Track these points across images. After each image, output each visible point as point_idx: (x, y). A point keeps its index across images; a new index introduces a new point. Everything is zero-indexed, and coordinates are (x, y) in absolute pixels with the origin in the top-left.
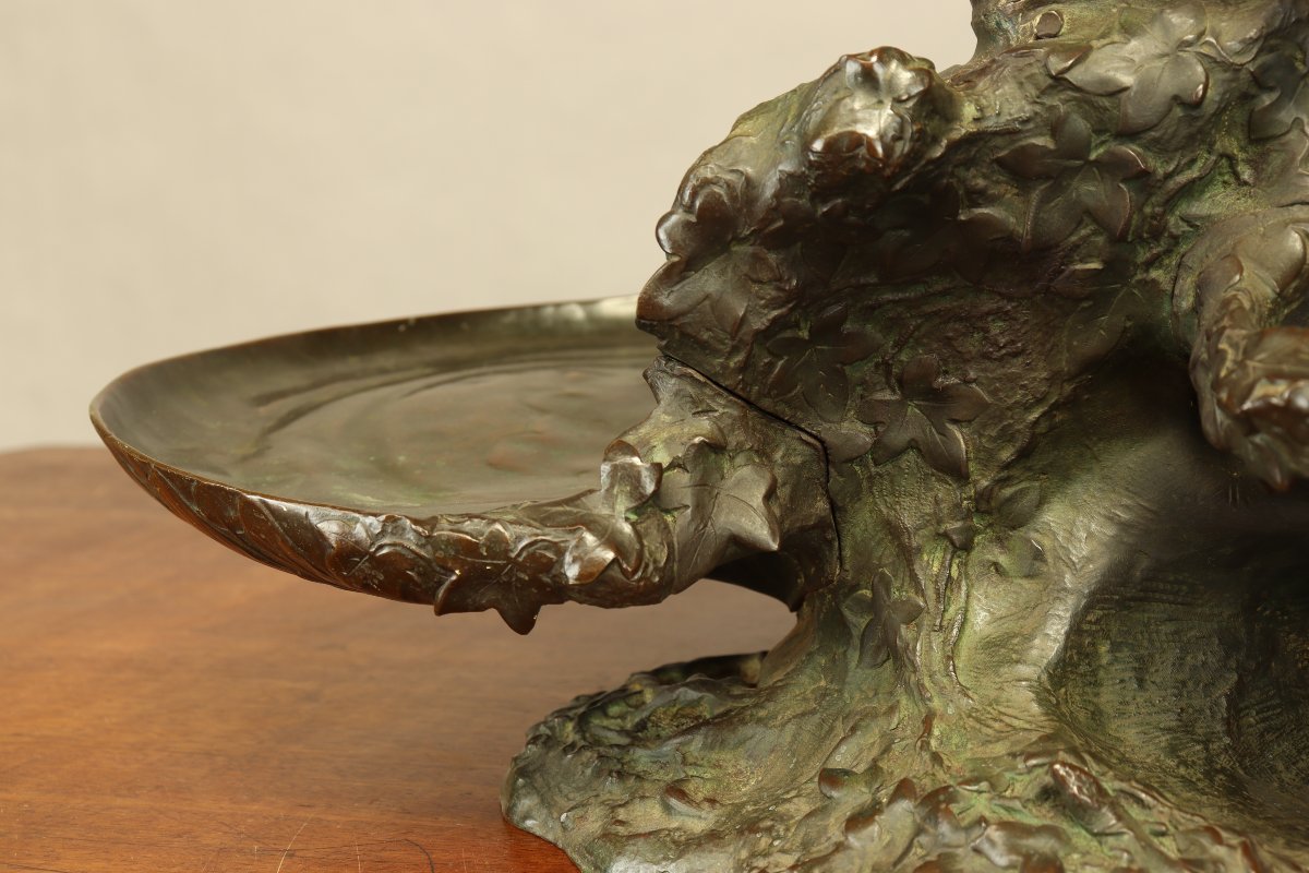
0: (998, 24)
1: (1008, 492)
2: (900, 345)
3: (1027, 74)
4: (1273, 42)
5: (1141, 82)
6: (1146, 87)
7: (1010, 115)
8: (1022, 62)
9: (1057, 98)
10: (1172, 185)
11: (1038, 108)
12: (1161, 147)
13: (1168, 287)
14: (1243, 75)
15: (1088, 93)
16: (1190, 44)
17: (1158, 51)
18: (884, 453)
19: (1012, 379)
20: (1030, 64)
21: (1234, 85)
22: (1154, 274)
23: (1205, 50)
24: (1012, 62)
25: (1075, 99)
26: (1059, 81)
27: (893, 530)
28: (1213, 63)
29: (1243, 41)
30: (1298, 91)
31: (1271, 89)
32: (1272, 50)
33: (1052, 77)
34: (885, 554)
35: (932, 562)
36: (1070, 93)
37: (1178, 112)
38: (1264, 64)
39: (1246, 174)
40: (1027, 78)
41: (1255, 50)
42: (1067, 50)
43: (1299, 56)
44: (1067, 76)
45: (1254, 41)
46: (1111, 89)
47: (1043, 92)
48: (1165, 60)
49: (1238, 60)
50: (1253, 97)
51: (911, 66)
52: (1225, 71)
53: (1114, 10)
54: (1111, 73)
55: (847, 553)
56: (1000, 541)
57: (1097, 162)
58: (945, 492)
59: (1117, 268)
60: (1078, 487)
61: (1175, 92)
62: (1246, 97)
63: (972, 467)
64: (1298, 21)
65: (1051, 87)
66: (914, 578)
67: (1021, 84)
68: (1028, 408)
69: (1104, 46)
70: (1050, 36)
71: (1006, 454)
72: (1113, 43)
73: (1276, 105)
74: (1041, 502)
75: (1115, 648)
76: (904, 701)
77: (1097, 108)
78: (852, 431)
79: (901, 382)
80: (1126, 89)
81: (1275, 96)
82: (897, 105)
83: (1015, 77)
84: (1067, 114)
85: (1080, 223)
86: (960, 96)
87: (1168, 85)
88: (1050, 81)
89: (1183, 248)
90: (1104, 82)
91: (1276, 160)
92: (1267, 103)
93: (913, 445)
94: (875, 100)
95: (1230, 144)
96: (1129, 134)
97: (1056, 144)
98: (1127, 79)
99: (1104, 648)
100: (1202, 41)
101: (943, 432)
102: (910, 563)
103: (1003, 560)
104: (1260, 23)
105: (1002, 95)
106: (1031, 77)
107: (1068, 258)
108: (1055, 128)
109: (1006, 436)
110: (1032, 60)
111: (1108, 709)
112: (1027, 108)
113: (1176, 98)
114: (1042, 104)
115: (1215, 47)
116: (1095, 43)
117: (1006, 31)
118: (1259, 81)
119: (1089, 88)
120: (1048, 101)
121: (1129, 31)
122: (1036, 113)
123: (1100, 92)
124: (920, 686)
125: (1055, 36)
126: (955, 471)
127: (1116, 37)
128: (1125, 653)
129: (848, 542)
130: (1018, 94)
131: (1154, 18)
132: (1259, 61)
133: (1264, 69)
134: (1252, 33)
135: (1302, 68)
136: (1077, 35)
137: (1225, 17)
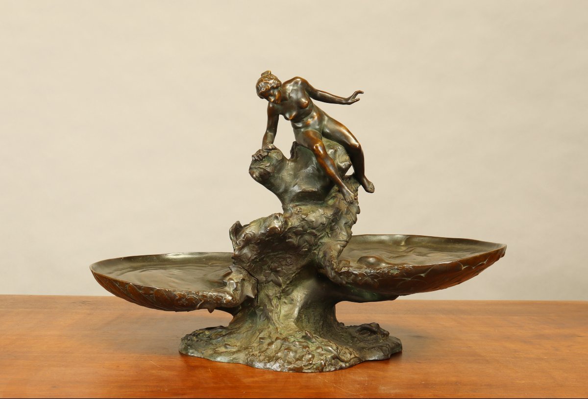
0: (290, 209)
1: (287, 289)
2: (272, 263)
6: (317, 221)
7: (296, 225)
8: (297, 216)
10: (319, 237)
12: (318, 231)
13: (317, 253)
14: (331, 220)
15: (308, 222)
16: (323, 215)
17: (318, 215)
18: (267, 282)
19: (290, 269)
21: (329, 221)
22: (315, 251)
23: (325, 216)
25: (306, 222)
26: (304, 219)
27: (268, 296)
28: (326, 218)
30: (338, 223)
32: (334, 216)
34: (266, 301)
35: (275, 302)
37: (321, 225)
39: (330, 236)
41: (332, 216)
42: (304, 214)
43: (338, 217)
46: (312, 221)
47: (301, 221)
48: (319, 217)
49: (330, 218)
52: (328, 219)
53: (310, 208)
54: (311, 219)
55: (259, 300)
56: (285, 298)
57: (308, 233)
58: (277, 289)
59: (310, 250)
60: (298, 288)
62: (331, 223)
63: (282, 284)
64: (337, 212)
66: (271, 304)
68: (292, 274)
71: (288, 282)
72: (311, 214)
73: (335, 225)
74: (292, 291)
75: (305, 316)
76: (271, 326)
77: (309, 224)
78: (262, 278)
79: (271, 269)
81: (335, 223)
83: (296, 218)
84: (305, 225)
85: (305, 243)
86: (289, 221)
87: (320, 221)
88: (302, 219)
89: (320, 247)
91: (335, 234)
93: (272, 281)
94: (277, 221)
95: (328, 230)
96: (314, 228)
97: (302, 230)
98: (314, 220)
99: (303, 316)
100: (325, 214)
101: (277, 278)
102: (271, 302)
103: (286, 301)
104: (332, 212)
105: (295, 221)
106: (299, 218)
107: (302, 248)
108: (303, 227)
109: (288, 279)
110: (299, 216)
111: (304, 326)
112: (298, 224)
113: (321, 223)
115: (327, 215)
116: (308, 213)
118: (333, 221)
120: (302, 223)
121: (313, 212)
122: (300, 225)
123: (310, 222)
124: (274, 323)
125: (302, 212)
126: (279, 285)
128: (306, 317)
129: (259, 298)
130: (297, 221)
131: (317, 210)
133: (334, 219)
135: (338, 219)
136: (305, 212)
137: (327, 210)
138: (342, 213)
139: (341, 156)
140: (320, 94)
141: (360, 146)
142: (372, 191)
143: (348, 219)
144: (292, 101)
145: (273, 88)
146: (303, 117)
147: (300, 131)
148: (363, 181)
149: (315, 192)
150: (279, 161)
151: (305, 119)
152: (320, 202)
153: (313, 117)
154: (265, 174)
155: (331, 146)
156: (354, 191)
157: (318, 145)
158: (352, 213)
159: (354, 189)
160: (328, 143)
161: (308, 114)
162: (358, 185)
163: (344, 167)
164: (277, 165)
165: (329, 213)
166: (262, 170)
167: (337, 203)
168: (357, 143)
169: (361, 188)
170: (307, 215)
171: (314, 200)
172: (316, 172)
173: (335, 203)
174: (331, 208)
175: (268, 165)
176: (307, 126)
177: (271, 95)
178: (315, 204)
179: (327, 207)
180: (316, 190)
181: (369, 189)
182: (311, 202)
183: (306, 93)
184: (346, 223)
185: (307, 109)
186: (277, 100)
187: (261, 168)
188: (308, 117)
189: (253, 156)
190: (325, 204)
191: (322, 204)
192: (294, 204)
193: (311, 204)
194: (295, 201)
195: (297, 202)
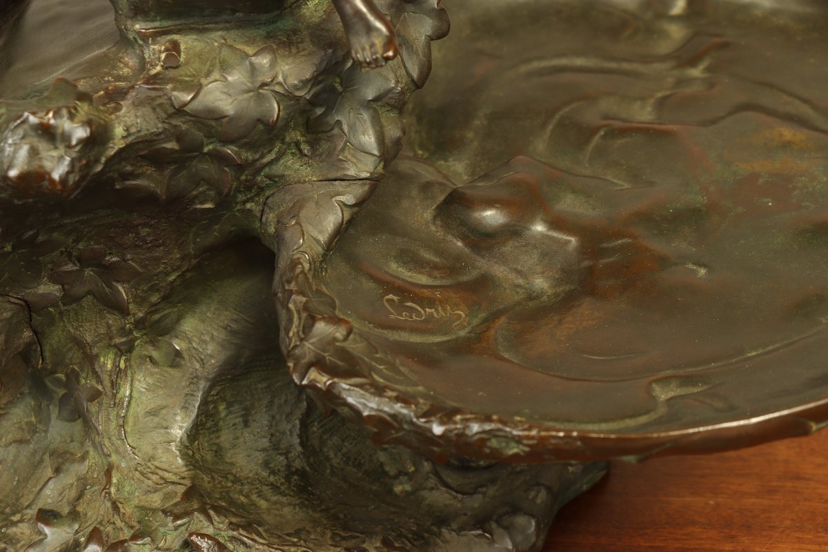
1: (157, 317)
2: (77, 241)
4: (320, 78)
7: (148, 130)
9: (179, 120)
10: (258, 164)
11: (166, 126)
12: (251, 146)
13: (258, 215)
14: (302, 101)
15: (201, 118)
17: (245, 87)
18: (69, 299)
19: (157, 260)
20: (160, 97)
21: (296, 107)
22: (248, 206)
23: (277, 88)
25: (191, 121)
27: (79, 343)
28: (283, 96)
29: (302, 81)
30: (338, 102)
31: (321, 106)
32: (320, 83)
33: (175, 108)
34: (74, 356)
35: (107, 361)
36: (188, 117)
37: (261, 127)
38: (315, 93)
39: (306, 149)
40: (157, 105)
41: (309, 87)
42: (186, 87)
43: (338, 81)
44: (185, 109)
45: (308, 81)
47: (170, 116)
48: (251, 94)
49: (298, 94)
50: (310, 111)
51: (76, 120)
52: (290, 100)
53: (216, 44)
55: (47, 354)
56: (153, 343)
57: (209, 153)
58: (112, 319)
59: (225, 202)
60: (204, 308)
61: (259, 117)
62: (304, 112)
63: (131, 306)
64: (336, 62)
65: (174, 114)
66: (95, 373)
67: (154, 109)
68: (168, 274)
71: (155, 298)
73: (324, 115)
74: (180, 318)
75: (229, 405)
76: (92, 453)
77: (207, 126)
78: (48, 289)
79: (79, 260)
80: (227, 116)
81: (324, 108)
82: (68, 150)
84: (187, 129)
85: (198, 185)
88: (174, 110)
89: (268, 193)
91: (325, 146)
92: (319, 113)
93: (89, 292)
95: (295, 135)
96: (227, 141)
97: (180, 147)
99: (222, 407)
100: (275, 82)
101: (110, 286)
102: (92, 364)
103: (155, 354)
106: (160, 105)
107: (193, 201)
108: (179, 138)
109: (153, 289)
111: (227, 445)
112: (160, 125)
113: (259, 120)
114: (170, 123)
115: (283, 86)
116: (203, 81)
118: (313, 102)
120: (174, 122)
122: (165, 129)
124: (102, 445)
126: (123, 311)
127: (216, 75)
128: (236, 407)
129: (47, 348)
132: (312, 92)
133: (315, 96)
134: (308, 75)
135: (340, 88)
136: (190, 70)
137: (290, 60)
170: (197, 88)
182: (225, 17)
184: (375, 100)
190: (287, 23)
191: (274, 22)
192: (150, 25)
193: (221, 26)
194: (152, 14)
195: (161, 20)
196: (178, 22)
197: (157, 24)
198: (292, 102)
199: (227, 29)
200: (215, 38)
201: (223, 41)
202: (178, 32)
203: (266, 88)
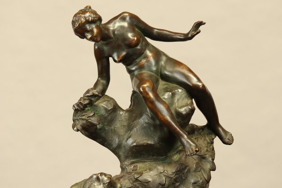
0: (125, 167)
3: (131, 178)
4: (178, 173)
5: (153, 180)
6: (154, 181)
7: (127, 186)
8: (129, 175)
9: (136, 183)
11: (133, 185)
14: (172, 179)
15: (143, 182)
16: (162, 173)
17: (156, 174)
21: (171, 181)
23: (165, 174)
24: (127, 175)
25: (140, 183)
26: (137, 180)
28: (167, 177)
29: (172, 173)
30: (183, 182)
31: (178, 182)
32: (178, 174)
33: (135, 179)
36: (139, 182)
37: (160, 186)
38: (176, 177)
40: (130, 179)
41: (175, 174)
42: (138, 173)
43: (183, 175)
44: (138, 179)
45: (174, 173)
46: (147, 182)
47: (134, 182)
48: (157, 176)
49: (172, 176)
50: (175, 183)
51: (107, 176)
52: (169, 178)
53: (148, 165)
54: (147, 178)
61: (160, 182)
62: (173, 184)
64: (182, 169)
65: (135, 181)
67: (129, 180)
69: (146, 173)
70: (135, 170)
72: (147, 172)
73: (179, 185)
77: (144, 185)
80: (150, 182)
81: (179, 183)
82: (104, 185)
83: (128, 179)
84: (139, 186)
86: (117, 182)
87: (158, 181)
88: (135, 180)
90: (146, 180)
92: (178, 185)
94: (99, 184)
98: (150, 179)
100: (164, 172)
104: (175, 169)
105: (125, 182)
106: (131, 179)
110: (131, 175)
112: (131, 185)
113: (160, 183)
114: (133, 184)
115: (167, 174)
116: (144, 172)
117: (127, 168)
118: (176, 180)
119: (143, 181)
120: (135, 184)
121: (150, 170)
122: (132, 186)
123: (145, 182)
125: (136, 170)
127: (148, 171)
130: (129, 182)
131: (155, 167)
132: (175, 177)
133: (177, 178)
134: (174, 171)
135: (184, 178)
136: (140, 170)
137: (169, 168)
138: (189, 171)
139: (181, 100)
140: (157, 32)
141: (203, 86)
142: (230, 142)
143: (198, 178)
144: (118, 39)
145: (88, 22)
146: (136, 57)
147: (134, 74)
148: (219, 130)
149: (150, 145)
150: (109, 110)
151: (138, 60)
152: (161, 158)
153: (146, 57)
154: (88, 126)
155: (168, 88)
156: (208, 143)
157: (145, 85)
158: (204, 170)
159: (209, 141)
160: (166, 86)
161: (141, 54)
162: (213, 137)
163: (184, 113)
164: (107, 116)
165: (170, 170)
166: (85, 122)
167: (183, 158)
168: (200, 84)
169: (217, 140)
170: (141, 174)
171: (153, 156)
172: (151, 121)
173: (180, 159)
174: (174, 165)
175: (91, 115)
176: (141, 67)
177: (88, 31)
178: (155, 160)
179: (170, 164)
180: (152, 143)
181: (227, 140)
182: (150, 158)
183: (137, 29)
184: (194, 183)
185: (139, 47)
186: (96, 36)
187: (83, 119)
188: (142, 57)
189: (74, 106)
190: (168, 160)
191: (165, 160)
192: (130, 161)
193: (149, 160)
194: (130, 158)
195: (133, 159)
196: (137, 160)
197: (132, 161)
198: (170, 179)
199: (151, 162)
200: (147, 164)
201: (150, 164)
202: (137, 162)
203: (162, 174)
